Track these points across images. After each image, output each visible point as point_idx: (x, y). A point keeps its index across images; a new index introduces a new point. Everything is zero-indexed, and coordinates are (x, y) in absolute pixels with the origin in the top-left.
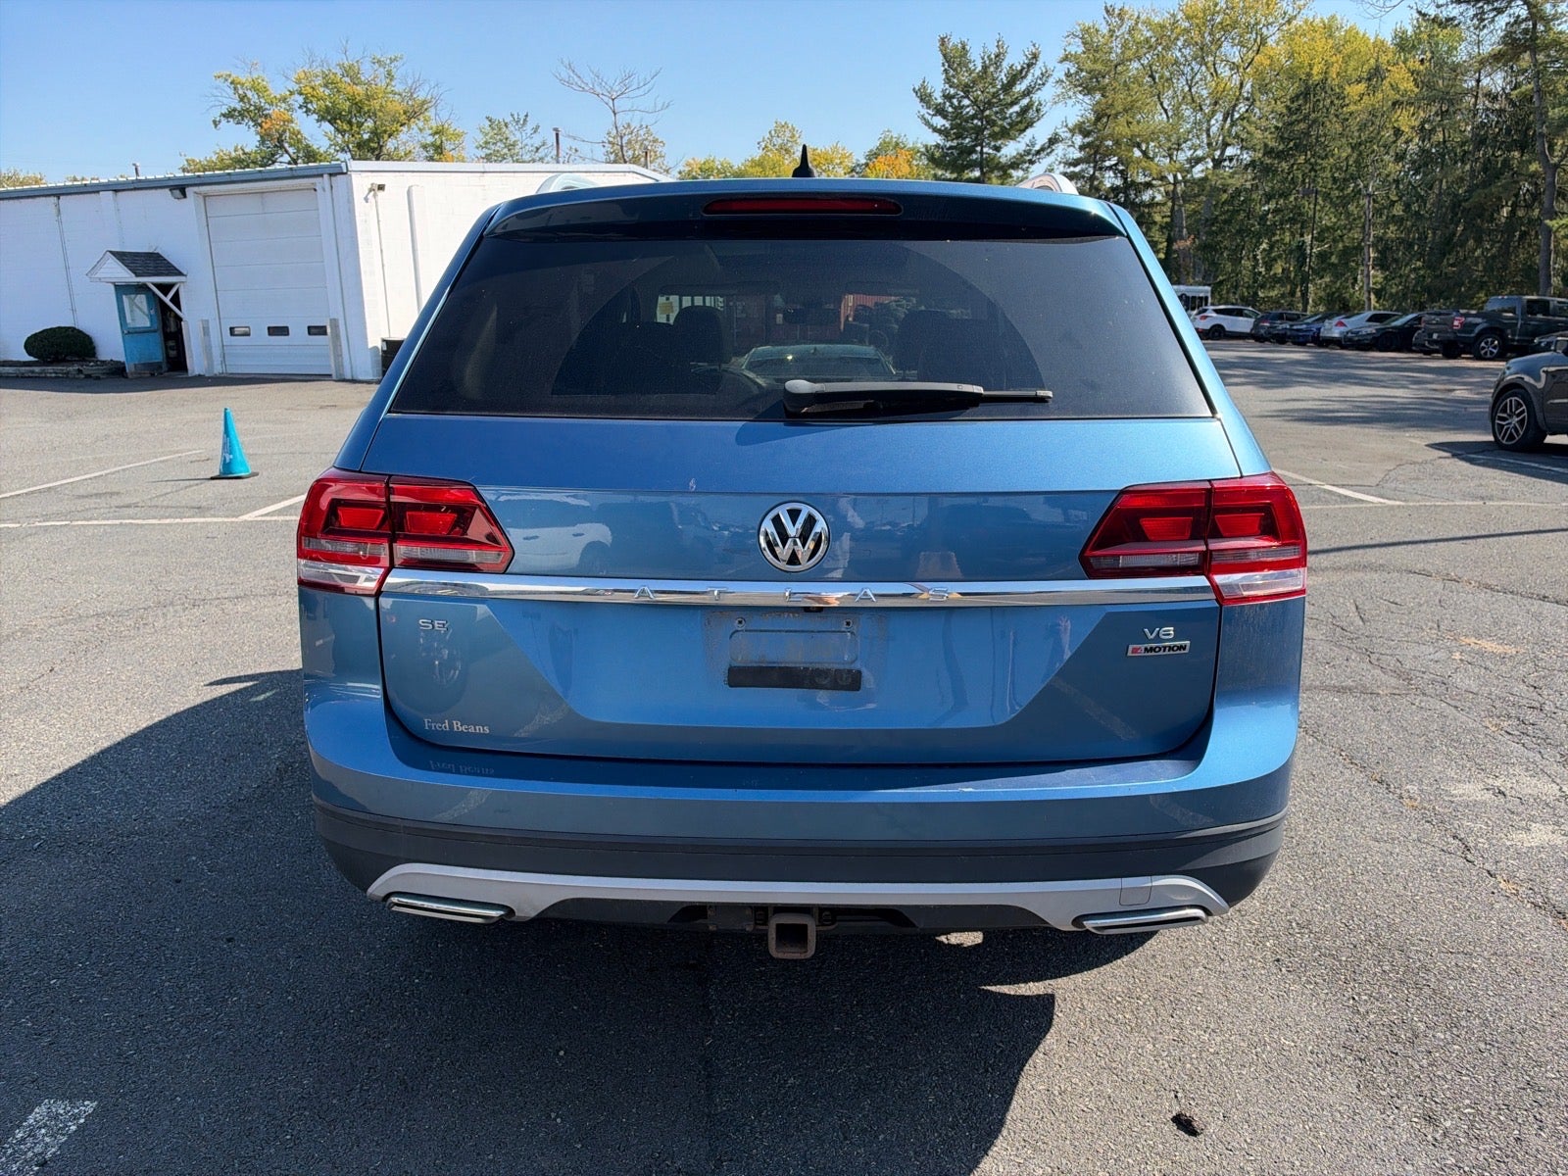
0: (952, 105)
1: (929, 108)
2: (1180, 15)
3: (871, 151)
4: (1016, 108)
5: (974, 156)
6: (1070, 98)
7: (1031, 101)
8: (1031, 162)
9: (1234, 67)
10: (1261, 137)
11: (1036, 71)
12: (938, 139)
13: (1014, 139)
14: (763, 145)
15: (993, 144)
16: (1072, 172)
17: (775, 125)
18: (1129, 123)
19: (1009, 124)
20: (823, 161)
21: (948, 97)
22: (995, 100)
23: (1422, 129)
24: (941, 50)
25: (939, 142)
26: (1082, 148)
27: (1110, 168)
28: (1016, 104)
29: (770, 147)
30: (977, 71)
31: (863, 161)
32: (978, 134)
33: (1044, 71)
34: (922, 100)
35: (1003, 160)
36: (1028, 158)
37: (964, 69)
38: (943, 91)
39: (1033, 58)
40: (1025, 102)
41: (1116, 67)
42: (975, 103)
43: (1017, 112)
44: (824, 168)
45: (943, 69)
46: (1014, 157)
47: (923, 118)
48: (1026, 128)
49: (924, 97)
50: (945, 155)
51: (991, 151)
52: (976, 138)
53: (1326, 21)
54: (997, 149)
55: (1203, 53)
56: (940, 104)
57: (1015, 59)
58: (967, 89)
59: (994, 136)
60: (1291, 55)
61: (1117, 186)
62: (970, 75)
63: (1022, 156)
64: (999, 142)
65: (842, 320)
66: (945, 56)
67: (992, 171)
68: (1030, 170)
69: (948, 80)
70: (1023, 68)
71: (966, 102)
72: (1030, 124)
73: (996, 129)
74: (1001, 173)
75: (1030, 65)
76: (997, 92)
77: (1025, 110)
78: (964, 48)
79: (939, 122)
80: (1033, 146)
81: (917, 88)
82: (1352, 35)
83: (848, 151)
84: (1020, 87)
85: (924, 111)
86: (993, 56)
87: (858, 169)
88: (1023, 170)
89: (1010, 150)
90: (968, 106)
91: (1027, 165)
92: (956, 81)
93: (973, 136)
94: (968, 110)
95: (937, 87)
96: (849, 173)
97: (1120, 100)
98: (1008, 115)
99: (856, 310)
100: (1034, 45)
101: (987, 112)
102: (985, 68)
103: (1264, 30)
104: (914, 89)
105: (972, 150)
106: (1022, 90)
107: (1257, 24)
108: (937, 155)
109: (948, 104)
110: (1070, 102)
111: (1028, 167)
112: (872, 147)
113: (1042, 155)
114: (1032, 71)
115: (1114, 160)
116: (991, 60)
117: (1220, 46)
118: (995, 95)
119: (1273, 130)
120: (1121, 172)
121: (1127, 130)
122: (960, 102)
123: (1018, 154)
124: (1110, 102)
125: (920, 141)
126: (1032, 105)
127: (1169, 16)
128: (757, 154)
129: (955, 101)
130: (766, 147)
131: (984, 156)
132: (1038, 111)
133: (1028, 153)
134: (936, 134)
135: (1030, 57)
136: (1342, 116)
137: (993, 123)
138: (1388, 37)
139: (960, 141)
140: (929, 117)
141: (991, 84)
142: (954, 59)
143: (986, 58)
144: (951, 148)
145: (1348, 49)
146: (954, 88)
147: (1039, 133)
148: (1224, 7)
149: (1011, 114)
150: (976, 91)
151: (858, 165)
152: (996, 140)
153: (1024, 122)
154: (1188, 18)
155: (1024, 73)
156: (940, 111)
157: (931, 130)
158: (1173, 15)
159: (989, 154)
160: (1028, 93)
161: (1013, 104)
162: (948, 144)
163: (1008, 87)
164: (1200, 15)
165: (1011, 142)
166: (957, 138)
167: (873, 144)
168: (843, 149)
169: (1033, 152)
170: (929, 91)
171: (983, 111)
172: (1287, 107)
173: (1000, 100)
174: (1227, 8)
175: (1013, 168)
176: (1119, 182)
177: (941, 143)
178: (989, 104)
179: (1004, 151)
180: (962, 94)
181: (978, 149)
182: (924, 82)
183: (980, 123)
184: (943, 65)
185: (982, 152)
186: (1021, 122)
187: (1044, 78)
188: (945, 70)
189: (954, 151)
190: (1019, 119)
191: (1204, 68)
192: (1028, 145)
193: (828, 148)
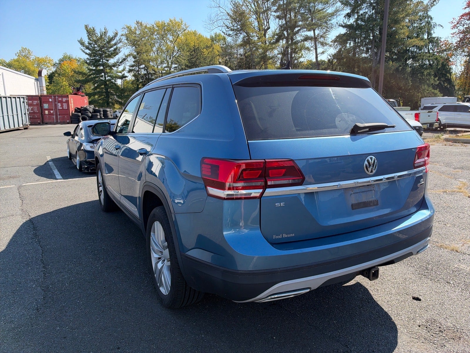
0: (91, 46)
1: (84, 47)
2: (155, 26)
3: (60, 59)
4: (112, 49)
5: (100, 63)
6: (125, 47)
7: (117, 47)
8: (119, 65)
9: (171, 42)
10: (184, 62)
11: (117, 38)
12: (87, 56)
13: (113, 58)
14: (18, 55)
15: (106, 59)
16: (132, 69)
17: (21, 48)
18: (147, 55)
19: (111, 53)
20: (42, 61)
21: (89, 44)
22: (105, 46)
23: (225, 62)
24: (86, 29)
25: (88, 57)
26: (134, 62)
27: (143, 68)
28: (112, 47)
29: (20, 56)
30: (99, 37)
31: (58, 62)
32: (101, 56)
33: (120, 38)
34: (81, 44)
35: (110, 64)
36: (118, 64)
37: (94, 36)
38: (88, 42)
39: (116, 34)
40: (115, 47)
41: (142, 39)
42: (99, 46)
43: (113, 50)
44: (43, 64)
45: (87, 35)
46: (114, 63)
47: (82, 49)
48: (116, 55)
49: (82, 44)
50: (91, 62)
51: (106, 61)
52: (100, 57)
53: (194, 32)
54: (108, 61)
55: (163, 37)
56: (87, 46)
57: (110, 34)
58: (96, 42)
59: (106, 57)
60: (186, 40)
61: (146, 74)
62: (96, 37)
63: (116, 63)
64: (108, 59)
65: (71, 112)
66: (87, 31)
67: (107, 67)
68: (119, 68)
69: (89, 39)
70: (113, 37)
71: (96, 46)
72: (117, 54)
73: (107, 55)
74: (110, 68)
75: (115, 36)
76: (106, 43)
77: (115, 50)
78: (94, 29)
79: (88, 51)
80: (119, 60)
81: (79, 40)
82: (200, 37)
83: (51, 58)
84: (113, 42)
85: (82, 48)
86: (103, 33)
87: (56, 65)
88: (117, 67)
89: (112, 61)
90: (97, 47)
91: (118, 66)
92: (92, 39)
93: (99, 56)
94: (97, 48)
95: (86, 41)
96: (53, 66)
97: (144, 49)
98: (110, 51)
99: (75, 109)
100: (116, 30)
101: (103, 49)
102: (101, 36)
103: (178, 32)
104: (78, 41)
105: (99, 61)
106: (114, 43)
107: (176, 30)
108: (88, 62)
109: (90, 46)
110: (125, 48)
111: (118, 67)
112: (60, 58)
113: (122, 63)
114: (116, 38)
115: (143, 66)
116: (103, 34)
117: (167, 36)
118: (105, 44)
119: (187, 60)
120: (146, 69)
121: (147, 57)
122: (94, 46)
123: (114, 62)
124: (141, 49)
125: (77, 57)
126: (118, 48)
127: (152, 26)
128: (16, 58)
129: (92, 45)
130: (19, 55)
131: (104, 63)
132: (119, 50)
133: (118, 62)
134: (87, 55)
135: (115, 34)
136: (204, 57)
137: (106, 53)
138: (209, 37)
139: (95, 58)
140: (84, 50)
141: (103, 41)
142: (90, 32)
143: (101, 33)
144: (92, 59)
145: (200, 40)
146: (91, 41)
147: (120, 56)
148: (167, 25)
149: (111, 50)
150: (99, 43)
151: (56, 63)
152: (107, 58)
153: (115, 53)
154: (157, 27)
155: (114, 38)
156: (87, 48)
157: (85, 54)
158: (153, 26)
159: (105, 62)
160: (115, 44)
161: (111, 47)
162: (91, 58)
163: (109, 42)
164: (161, 26)
165: (112, 59)
166: (94, 57)
167: (61, 57)
168: (50, 58)
169: (119, 62)
170: (83, 41)
171: (102, 49)
172: (190, 54)
173: (107, 46)
174: (168, 25)
175: (113, 67)
176: (145, 72)
177: (89, 58)
178: (103, 47)
179: (110, 61)
180: (94, 43)
181: (101, 60)
182: (81, 38)
183: (101, 53)
184: (87, 34)
185: (103, 61)
186: (114, 53)
187: (120, 40)
188: (88, 35)
189: (93, 61)
190: (114, 52)
191: (163, 41)
192: (117, 60)
193: (44, 57)
